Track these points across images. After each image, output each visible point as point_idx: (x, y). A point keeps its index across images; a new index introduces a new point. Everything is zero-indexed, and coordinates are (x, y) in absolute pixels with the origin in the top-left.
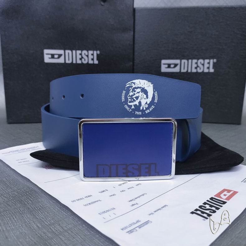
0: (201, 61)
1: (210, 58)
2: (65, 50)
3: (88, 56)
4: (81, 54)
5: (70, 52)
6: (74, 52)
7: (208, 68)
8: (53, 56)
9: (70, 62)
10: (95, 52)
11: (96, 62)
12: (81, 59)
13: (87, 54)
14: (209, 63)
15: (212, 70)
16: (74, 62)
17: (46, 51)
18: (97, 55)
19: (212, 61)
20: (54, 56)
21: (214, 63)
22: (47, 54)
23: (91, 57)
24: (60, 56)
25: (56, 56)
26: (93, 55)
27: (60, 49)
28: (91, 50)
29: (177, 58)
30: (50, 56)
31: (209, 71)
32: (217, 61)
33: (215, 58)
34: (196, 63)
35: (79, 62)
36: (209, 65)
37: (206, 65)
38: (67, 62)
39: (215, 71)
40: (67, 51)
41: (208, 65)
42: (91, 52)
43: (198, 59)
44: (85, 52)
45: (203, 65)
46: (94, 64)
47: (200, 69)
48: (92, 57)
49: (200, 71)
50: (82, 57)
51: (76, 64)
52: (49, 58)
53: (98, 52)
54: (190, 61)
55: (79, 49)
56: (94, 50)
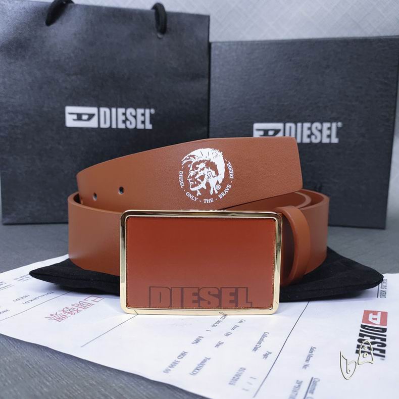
0: (317, 125)
1: (331, 121)
2: (99, 107)
3: (135, 117)
4: (124, 114)
5: (107, 110)
6: (114, 110)
7: (329, 136)
8: (79, 117)
9: (107, 125)
10: (147, 111)
11: (149, 126)
12: (124, 122)
13: (134, 113)
14: (330, 129)
15: (335, 140)
16: (114, 126)
17: (69, 109)
18: (151, 115)
19: (334, 125)
20: (81, 117)
21: (338, 128)
22: (70, 114)
23: (140, 118)
24: (91, 116)
25: (85, 117)
26: (143, 115)
27: (91, 105)
28: (140, 107)
29: (278, 121)
30: (75, 117)
31: (330, 140)
32: (344, 125)
33: (340, 121)
34: (310, 129)
35: (121, 126)
36: (331, 132)
37: (326, 132)
38: (103, 126)
39: (340, 141)
40: (102, 110)
41: (328, 132)
42: (140, 111)
43: (312, 122)
44: (131, 111)
45: (321, 131)
46: (145, 130)
47: (316, 138)
48: (142, 118)
49: (315, 140)
50: (127, 119)
51: (117, 129)
52: (74, 120)
53: (153, 111)
54: (299, 125)
55: (121, 107)
56: (145, 108)
